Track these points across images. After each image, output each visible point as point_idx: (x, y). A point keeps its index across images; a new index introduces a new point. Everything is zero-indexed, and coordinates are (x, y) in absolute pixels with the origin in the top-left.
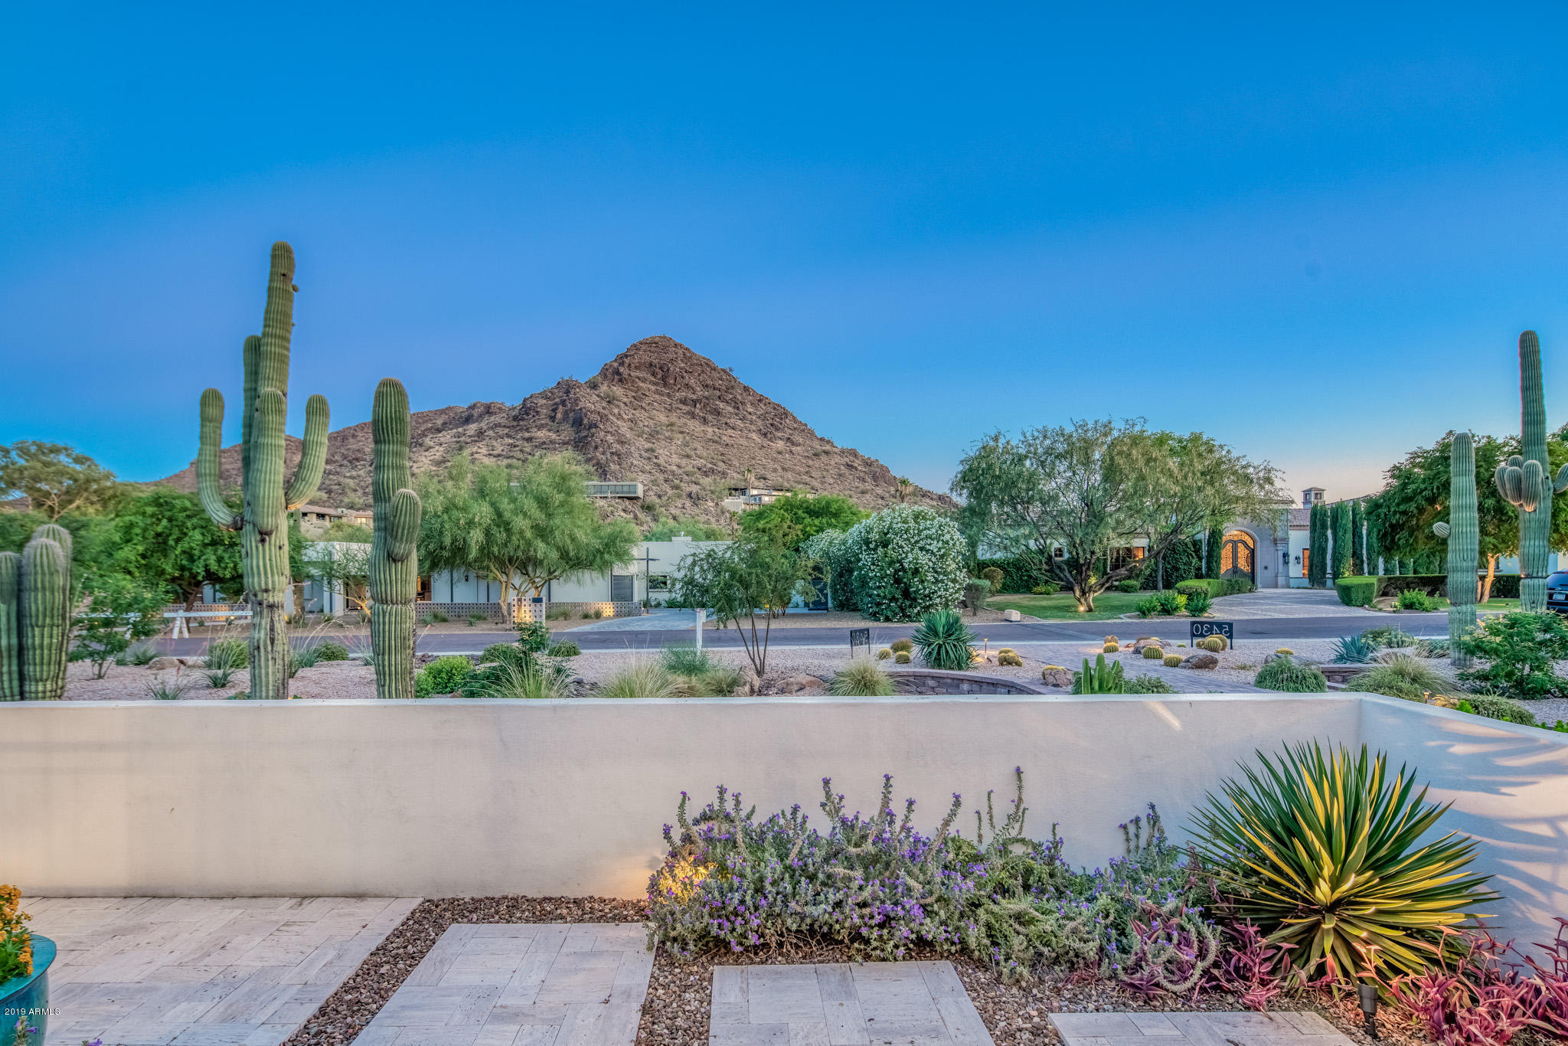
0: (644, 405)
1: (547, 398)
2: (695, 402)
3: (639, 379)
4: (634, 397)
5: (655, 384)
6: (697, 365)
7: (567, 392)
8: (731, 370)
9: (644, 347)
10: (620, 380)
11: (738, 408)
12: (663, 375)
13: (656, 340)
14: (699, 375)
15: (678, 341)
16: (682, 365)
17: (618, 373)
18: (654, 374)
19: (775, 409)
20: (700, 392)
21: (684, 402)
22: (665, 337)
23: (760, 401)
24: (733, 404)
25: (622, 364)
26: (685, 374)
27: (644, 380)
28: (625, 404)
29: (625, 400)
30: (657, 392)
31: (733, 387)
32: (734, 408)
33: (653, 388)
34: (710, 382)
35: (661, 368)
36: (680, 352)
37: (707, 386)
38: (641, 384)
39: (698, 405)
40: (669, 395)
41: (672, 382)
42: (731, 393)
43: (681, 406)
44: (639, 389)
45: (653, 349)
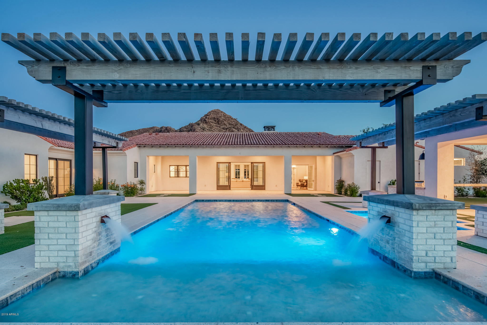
0: (212, 130)
1: (186, 128)
3: (211, 122)
4: (210, 127)
5: (215, 124)
6: (227, 118)
7: (192, 127)
8: (237, 119)
9: (212, 113)
10: (206, 123)
11: (239, 130)
12: (218, 121)
13: (216, 110)
14: (228, 121)
15: (222, 110)
16: (223, 118)
17: (205, 121)
18: (215, 121)
19: (249, 130)
20: (228, 126)
21: (224, 129)
22: (218, 110)
23: (245, 128)
24: (237, 129)
25: (206, 118)
26: (224, 121)
27: (212, 123)
28: (207, 129)
30: (216, 126)
31: (237, 124)
34: (231, 123)
35: (217, 119)
36: (222, 114)
38: (212, 124)
39: (227, 130)
40: (219, 127)
41: (220, 123)
42: (237, 126)
44: (211, 125)
45: (215, 113)
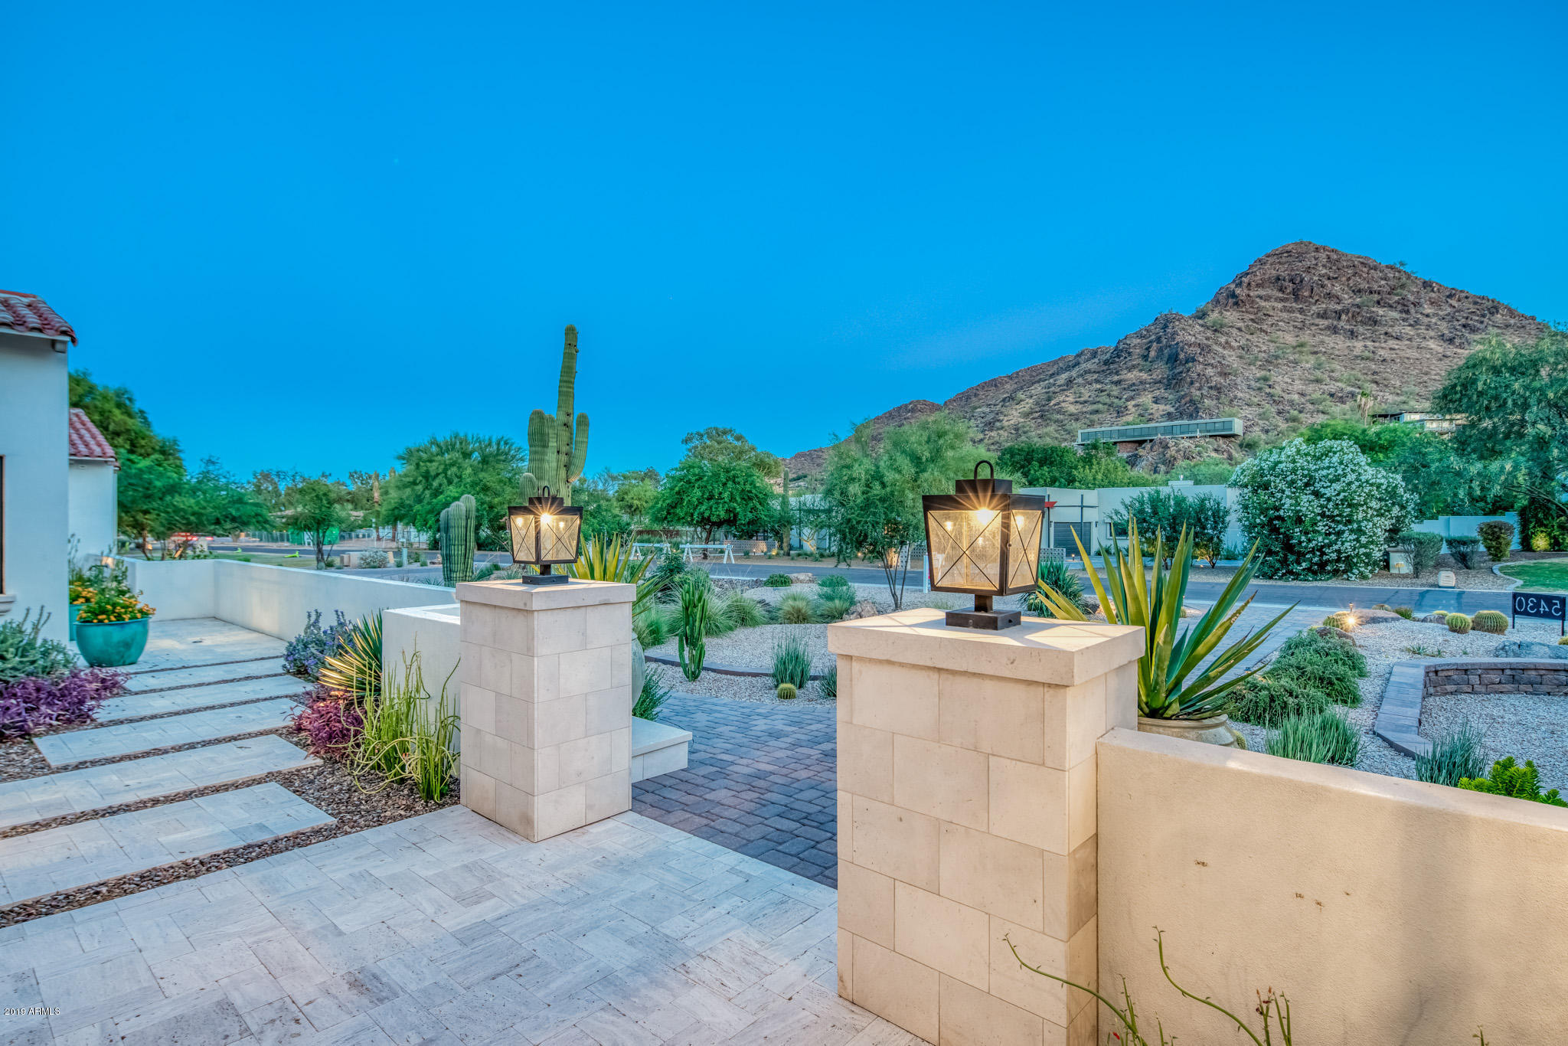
0: (1265, 327)
1: (1142, 337)
2: (1338, 315)
3: (1261, 298)
4: (1252, 320)
5: (1282, 300)
6: (1348, 267)
7: (1165, 327)
8: (1402, 264)
9: (1271, 260)
10: (1236, 304)
11: (1407, 312)
12: (1294, 289)
13: (1289, 248)
14: (1349, 279)
15: (1319, 243)
16: (1324, 271)
17: (1233, 295)
18: (1281, 290)
19: (1475, 303)
20: (1347, 299)
21: (1323, 315)
22: (1301, 243)
23: (1450, 296)
24: (1400, 307)
25: (1240, 285)
26: (1326, 282)
27: (1267, 298)
28: (1240, 329)
29: (1240, 324)
30: (1284, 309)
31: (1403, 286)
32: (1401, 312)
33: (1280, 305)
34: (1364, 285)
35: (1292, 281)
36: (1323, 256)
37: (1359, 291)
38: (1263, 304)
39: (1344, 317)
40: (1301, 311)
41: (1306, 294)
42: (1397, 295)
43: (1317, 321)
44: (1259, 309)
45: (1284, 260)
